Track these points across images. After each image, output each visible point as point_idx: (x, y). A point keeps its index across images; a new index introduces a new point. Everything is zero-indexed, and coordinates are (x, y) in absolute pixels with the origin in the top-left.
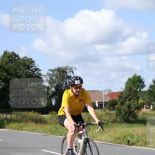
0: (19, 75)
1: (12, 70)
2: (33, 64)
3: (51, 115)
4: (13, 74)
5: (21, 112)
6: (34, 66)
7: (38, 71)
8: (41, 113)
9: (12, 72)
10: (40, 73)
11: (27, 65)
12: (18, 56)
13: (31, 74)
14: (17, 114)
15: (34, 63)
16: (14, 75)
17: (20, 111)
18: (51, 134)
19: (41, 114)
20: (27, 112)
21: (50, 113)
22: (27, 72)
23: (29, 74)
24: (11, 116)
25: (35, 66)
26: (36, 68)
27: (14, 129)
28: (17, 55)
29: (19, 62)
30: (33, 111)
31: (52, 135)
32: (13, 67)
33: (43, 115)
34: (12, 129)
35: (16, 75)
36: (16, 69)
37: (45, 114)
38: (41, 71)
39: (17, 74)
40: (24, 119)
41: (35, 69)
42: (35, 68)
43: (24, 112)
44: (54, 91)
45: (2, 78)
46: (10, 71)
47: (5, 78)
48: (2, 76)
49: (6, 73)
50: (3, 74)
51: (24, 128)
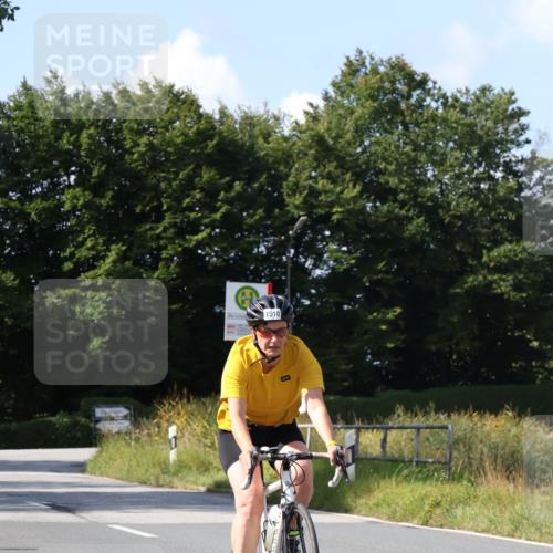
0: (433, 197)
1: (393, 167)
2: (515, 131)
4: (394, 192)
5: (442, 417)
9: (393, 181)
11: (481, 138)
13: (502, 192)
14: (418, 429)
16: (401, 196)
20: (476, 416)
22: (478, 180)
23: (492, 190)
24: (384, 441)
25: (528, 142)
28: (419, 77)
29: (434, 118)
30: (513, 410)
32: (397, 147)
35: (415, 196)
39: (421, 189)
40: (455, 454)
43: (454, 416)
45: (335, 217)
46: (380, 172)
47: (350, 212)
48: (331, 205)
49: (358, 188)
50: (338, 189)
51: (459, 511)
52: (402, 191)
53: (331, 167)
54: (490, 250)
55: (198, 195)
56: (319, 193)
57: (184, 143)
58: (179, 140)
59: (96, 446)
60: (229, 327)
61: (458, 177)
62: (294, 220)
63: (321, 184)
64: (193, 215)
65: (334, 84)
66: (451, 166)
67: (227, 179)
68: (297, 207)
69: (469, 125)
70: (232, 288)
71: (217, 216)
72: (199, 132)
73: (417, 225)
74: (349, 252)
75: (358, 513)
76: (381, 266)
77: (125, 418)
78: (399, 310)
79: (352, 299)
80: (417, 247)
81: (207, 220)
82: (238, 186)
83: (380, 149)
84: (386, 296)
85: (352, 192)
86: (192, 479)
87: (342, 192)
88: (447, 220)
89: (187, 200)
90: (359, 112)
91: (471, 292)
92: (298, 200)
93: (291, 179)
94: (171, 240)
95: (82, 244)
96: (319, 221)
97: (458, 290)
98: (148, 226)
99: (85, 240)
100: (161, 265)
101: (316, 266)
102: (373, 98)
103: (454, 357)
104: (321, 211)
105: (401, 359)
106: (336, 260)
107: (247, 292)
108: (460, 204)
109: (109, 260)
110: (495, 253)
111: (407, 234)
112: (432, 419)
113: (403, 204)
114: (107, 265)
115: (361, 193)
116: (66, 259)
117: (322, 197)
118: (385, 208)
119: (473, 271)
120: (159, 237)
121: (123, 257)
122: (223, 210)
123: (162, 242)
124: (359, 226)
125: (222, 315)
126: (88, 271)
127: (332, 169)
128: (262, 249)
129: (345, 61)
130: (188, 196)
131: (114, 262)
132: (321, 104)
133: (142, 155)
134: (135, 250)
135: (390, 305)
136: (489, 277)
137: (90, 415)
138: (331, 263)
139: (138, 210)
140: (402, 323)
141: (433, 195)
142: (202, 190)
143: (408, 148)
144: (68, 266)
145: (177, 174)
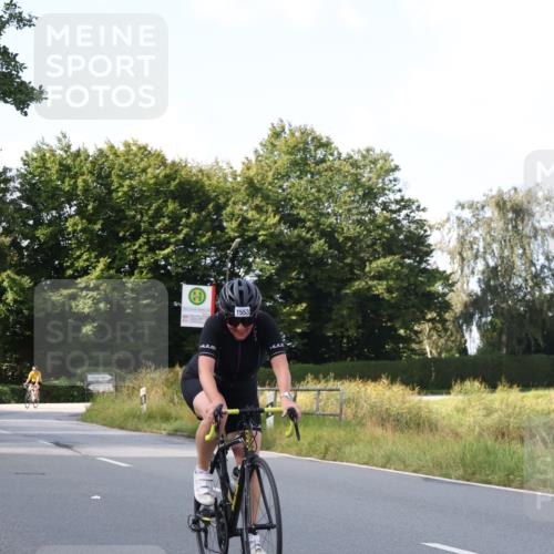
1: (301, 204)
2: (391, 181)
3: (460, 397)
4: (303, 221)
5: (338, 382)
6: (396, 188)
7: (413, 211)
8: (417, 389)
9: (303, 214)
10: (417, 218)
11: (364, 183)
12: (327, 145)
14: (319, 391)
15: (397, 174)
16: (308, 224)
17: (335, 378)
18: (464, 479)
19: (419, 394)
20: (361, 383)
21: (457, 388)
25: (400, 191)
26: (402, 200)
27: (304, 452)
28: (324, 140)
29: (330, 168)
30: (387, 378)
31: (468, 480)
32: (306, 189)
33: (426, 394)
34: (298, 454)
35: (318, 224)
36: (318, 200)
37: (433, 394)
38: (424, 210)
39: (323, 220)
40: (345, 409)
41: (397, 202)
42: (398, 196)
43: (347, 382)
44: (476, 294)
45: (261, 238)
46: (293, 207)
47: (272, 235)
48: (258, 230)
49: (277, 218)
50: (263, 218)
51: (347, 450)
52: (309, 220)
53: (258, 201)
54: (371, 262)
55: (167, 221)
56: (249, 221)
57: (155, 184)
58: (152, 182)
59: (88, 401)
60: (185, 317)
61: (349, 210)
62: (233, 240)
63: (250, 215)
64: (163, 236)
65: (261, 144)
66: (345, 202)
67: (184, 210)
68: (233, 230)
69: (356, 175)
70: (187, 289)
71: (181, 236)
72: (166, 176)
73: (319, 245)
74: (271, 264)
75: (275, 451)
76: (294, 274)
77: (109, 382)
78: (304, 305)
79: (272, 298)
80: (319, 262)
81: (173, 240)
82: (194, 215)
83: (294, 191)
84: (296, 296)
85: (273, 220)
86: (156, 425)
87: (266, 220)
88: (341, 239)
89: (159, 225)
90: (279, 163)
91: (357, 293)
92: (234, 224)
93: (229, 209)
94: (145, 254)
95: (79, 257)
96: (249, 241)
97: (348, 291)
98: (128, 244)
99: (82, 254)
100: (136, 272)
101: (247, 273)
102: (291, 154)
103: (345, 341)
104: (251, 234)
105: (306, 341)
106: (261, 270)
107: (198, 292)
108: (350, 229)
109: (98, 269)
110: (374, 265)
111: (312, 251)
112: (332, 384)
113: (309, 229)
114: (97, 272)
115: (279, 221)
116: (68, 267)
117: (251, 224)
118: (296, 232)
119: (358, 278)
120: (135, 252)
121: (108, 267)
122: (184, 232)
123: (138, 256)
124: (278, 245)
125: (179, 309)
126: (83, 276)
127: (258, 202)
128: (208, 261)
129: (270, 126)
130: (159, 222)
131: (102, 270)
132: (253, 158)
133: (125, 193)
134: (117, 262)
135: (298, 302)
136: (370, 283)
137: (83, 379)
138: (257, 272)
139: (121, 235)
140: (307, 316)
141: (331, 224)
142: (169, 218)
143: (313, 190)
144: (70, 272)
145: (150, 205)
